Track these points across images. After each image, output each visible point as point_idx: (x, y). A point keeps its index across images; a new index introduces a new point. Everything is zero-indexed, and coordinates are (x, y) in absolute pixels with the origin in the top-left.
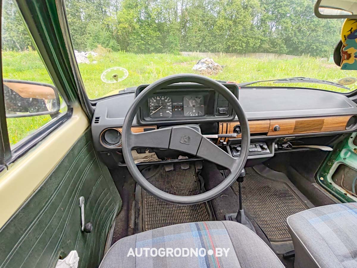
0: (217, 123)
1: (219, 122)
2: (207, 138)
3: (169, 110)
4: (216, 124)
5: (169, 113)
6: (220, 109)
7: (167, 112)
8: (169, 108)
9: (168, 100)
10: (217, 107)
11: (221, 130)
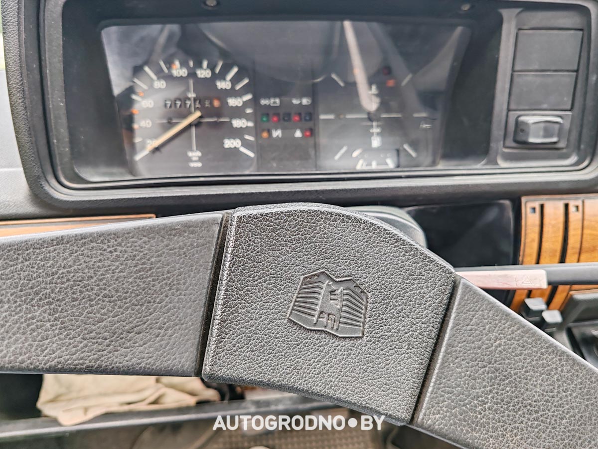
0: (507, 203)
1: (524, 199)
2: (488, 290)
3: (238, 133)
4: (502, 208)
5: (236, 149)
6: (530, 119)
7: (229, 143)
8: (237, 123)
9: (235, 80)
10: (509, 110)
11: (535, 245)
